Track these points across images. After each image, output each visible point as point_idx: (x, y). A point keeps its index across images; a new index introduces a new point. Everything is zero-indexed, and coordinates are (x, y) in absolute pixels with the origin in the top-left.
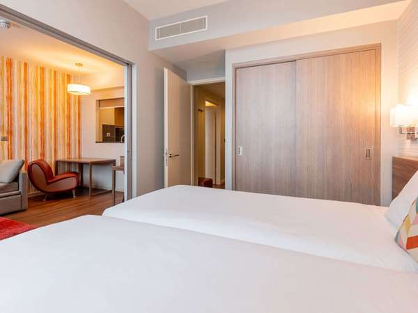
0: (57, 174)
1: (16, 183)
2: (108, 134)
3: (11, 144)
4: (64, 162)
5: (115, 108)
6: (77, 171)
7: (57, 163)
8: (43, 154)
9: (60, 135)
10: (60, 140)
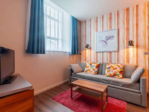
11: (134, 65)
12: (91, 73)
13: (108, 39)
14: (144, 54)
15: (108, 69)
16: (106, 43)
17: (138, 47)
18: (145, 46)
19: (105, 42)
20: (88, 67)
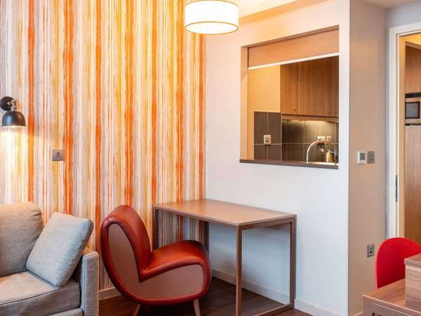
0: (156, 245)
1: (76, 286)
2: (267, 138)
3: (70, 168)
4: (170, 214)
5: (282, 66)
6: (197, 239)
7: (157, 212)
8: (130, 192)
9: (162, 142)
10: (163, 154)
11: (33, 211)
14: (53, 160)
17: (35, 131)
18: (57, 127)
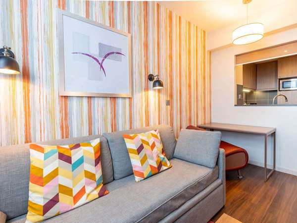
2: (240, 96)
12: (83, 200)
13: (108, 54)
14: (166, 105)
15: (139, 154)
16: (101, 66)
19: (98, 61)
20: (55, 174)
